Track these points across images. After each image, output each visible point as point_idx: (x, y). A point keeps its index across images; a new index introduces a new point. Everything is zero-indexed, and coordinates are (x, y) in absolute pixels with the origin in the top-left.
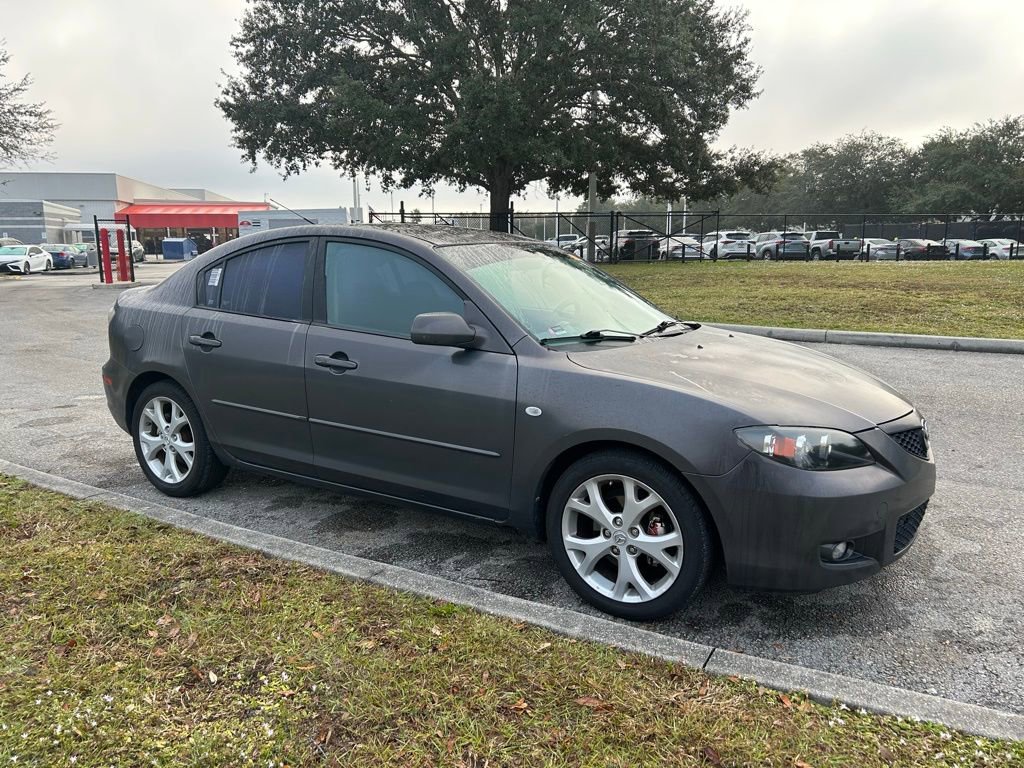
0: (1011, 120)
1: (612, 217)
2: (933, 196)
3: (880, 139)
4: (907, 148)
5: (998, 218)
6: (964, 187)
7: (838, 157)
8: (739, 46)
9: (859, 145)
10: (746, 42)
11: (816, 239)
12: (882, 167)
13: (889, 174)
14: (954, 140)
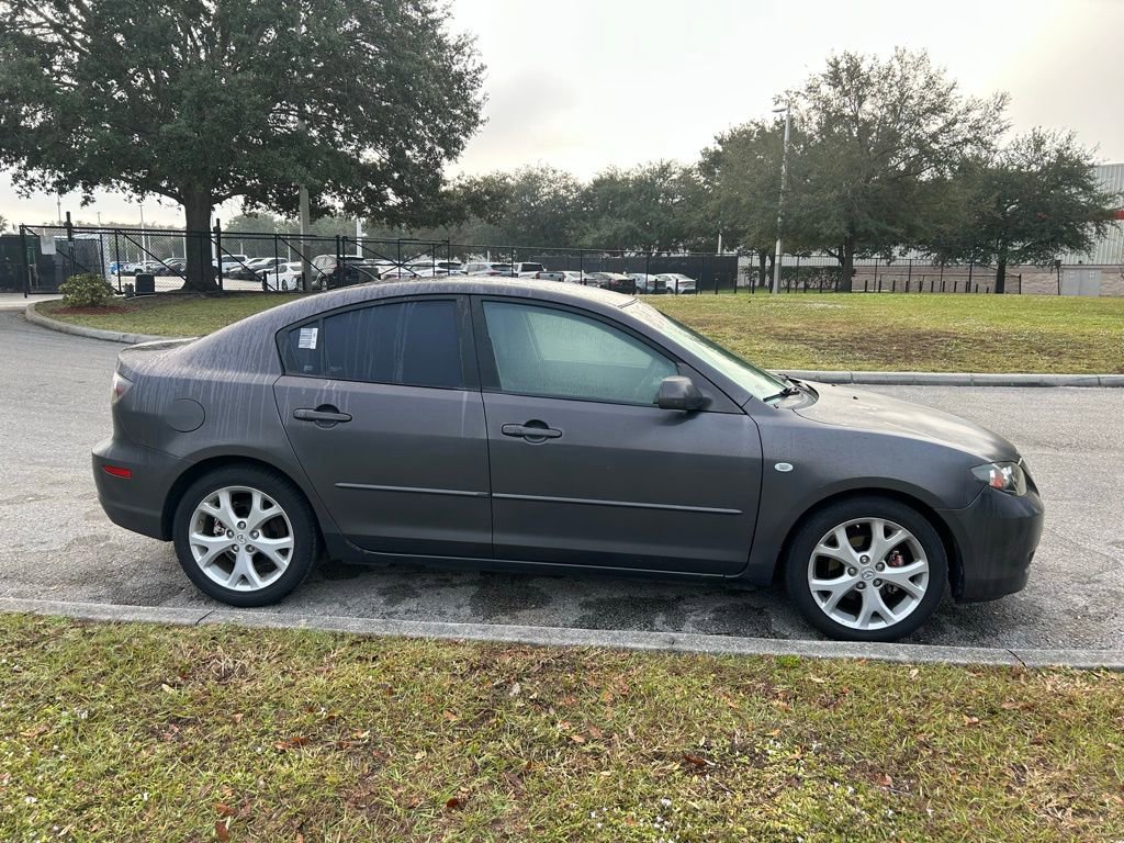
0: (664, 164)
1: (338, 241)
2: (606, 232)
3: (554, 172)
4: (580, 182)
5: (658, 254)
6: (631, 224)
7: (519, 186)
8: (475, 71)
9: (536, 176)
10: (483, 68)
11: (523, 271)
12: (557, 200)
13: (564, 208)
14: (619, 178)
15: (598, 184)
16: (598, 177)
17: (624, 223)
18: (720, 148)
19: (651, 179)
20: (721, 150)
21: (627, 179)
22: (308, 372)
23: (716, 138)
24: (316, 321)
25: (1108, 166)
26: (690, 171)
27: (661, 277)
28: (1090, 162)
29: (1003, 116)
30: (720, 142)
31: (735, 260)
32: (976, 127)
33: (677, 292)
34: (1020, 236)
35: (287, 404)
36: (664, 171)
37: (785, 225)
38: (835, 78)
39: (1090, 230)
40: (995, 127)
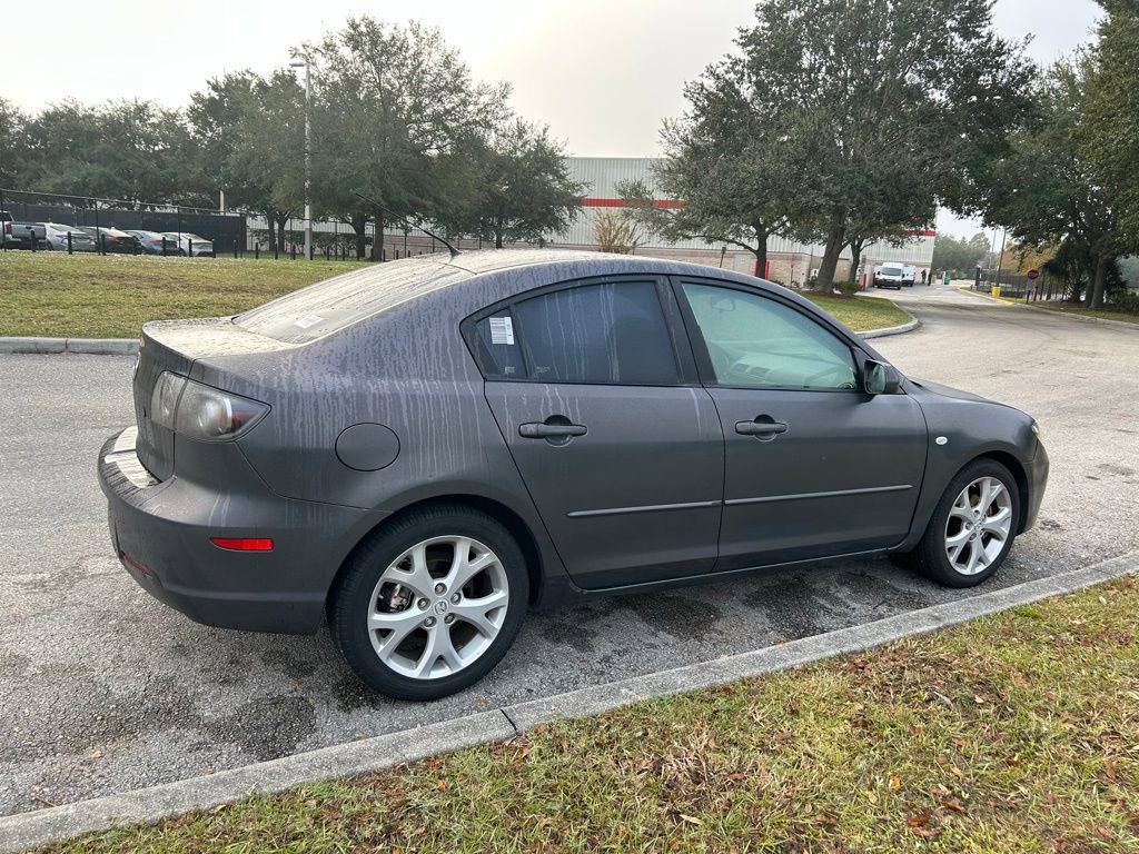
4: (24, 113)
14: (81, 113)
15: (50, 118)
16: (51, 110)
17: (96, 169)
18: (215, 95)
19: (126, 119)
20: (217, 98)
21: (91, 116)
22: (511, 376)
23: (209, 82)
24: (508, 308)
25: (575, 159)
26: (174, 116)
27: (171, 236)
28: (561, 154)
29: (507, 103)
30: (215, 88)
31: (242, 220)
32: (483, 110)
33: (191, 254)
34: (513, 214)
35: (509, 419)
36: (141, 110)
37: (315, 187)
38: (354, 40)
39: (565, 214)
40: (501, 114)
